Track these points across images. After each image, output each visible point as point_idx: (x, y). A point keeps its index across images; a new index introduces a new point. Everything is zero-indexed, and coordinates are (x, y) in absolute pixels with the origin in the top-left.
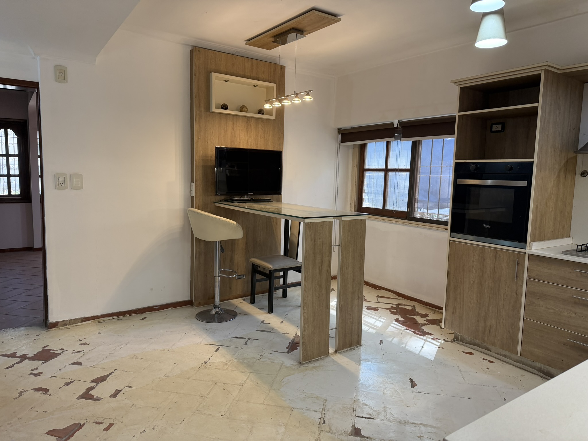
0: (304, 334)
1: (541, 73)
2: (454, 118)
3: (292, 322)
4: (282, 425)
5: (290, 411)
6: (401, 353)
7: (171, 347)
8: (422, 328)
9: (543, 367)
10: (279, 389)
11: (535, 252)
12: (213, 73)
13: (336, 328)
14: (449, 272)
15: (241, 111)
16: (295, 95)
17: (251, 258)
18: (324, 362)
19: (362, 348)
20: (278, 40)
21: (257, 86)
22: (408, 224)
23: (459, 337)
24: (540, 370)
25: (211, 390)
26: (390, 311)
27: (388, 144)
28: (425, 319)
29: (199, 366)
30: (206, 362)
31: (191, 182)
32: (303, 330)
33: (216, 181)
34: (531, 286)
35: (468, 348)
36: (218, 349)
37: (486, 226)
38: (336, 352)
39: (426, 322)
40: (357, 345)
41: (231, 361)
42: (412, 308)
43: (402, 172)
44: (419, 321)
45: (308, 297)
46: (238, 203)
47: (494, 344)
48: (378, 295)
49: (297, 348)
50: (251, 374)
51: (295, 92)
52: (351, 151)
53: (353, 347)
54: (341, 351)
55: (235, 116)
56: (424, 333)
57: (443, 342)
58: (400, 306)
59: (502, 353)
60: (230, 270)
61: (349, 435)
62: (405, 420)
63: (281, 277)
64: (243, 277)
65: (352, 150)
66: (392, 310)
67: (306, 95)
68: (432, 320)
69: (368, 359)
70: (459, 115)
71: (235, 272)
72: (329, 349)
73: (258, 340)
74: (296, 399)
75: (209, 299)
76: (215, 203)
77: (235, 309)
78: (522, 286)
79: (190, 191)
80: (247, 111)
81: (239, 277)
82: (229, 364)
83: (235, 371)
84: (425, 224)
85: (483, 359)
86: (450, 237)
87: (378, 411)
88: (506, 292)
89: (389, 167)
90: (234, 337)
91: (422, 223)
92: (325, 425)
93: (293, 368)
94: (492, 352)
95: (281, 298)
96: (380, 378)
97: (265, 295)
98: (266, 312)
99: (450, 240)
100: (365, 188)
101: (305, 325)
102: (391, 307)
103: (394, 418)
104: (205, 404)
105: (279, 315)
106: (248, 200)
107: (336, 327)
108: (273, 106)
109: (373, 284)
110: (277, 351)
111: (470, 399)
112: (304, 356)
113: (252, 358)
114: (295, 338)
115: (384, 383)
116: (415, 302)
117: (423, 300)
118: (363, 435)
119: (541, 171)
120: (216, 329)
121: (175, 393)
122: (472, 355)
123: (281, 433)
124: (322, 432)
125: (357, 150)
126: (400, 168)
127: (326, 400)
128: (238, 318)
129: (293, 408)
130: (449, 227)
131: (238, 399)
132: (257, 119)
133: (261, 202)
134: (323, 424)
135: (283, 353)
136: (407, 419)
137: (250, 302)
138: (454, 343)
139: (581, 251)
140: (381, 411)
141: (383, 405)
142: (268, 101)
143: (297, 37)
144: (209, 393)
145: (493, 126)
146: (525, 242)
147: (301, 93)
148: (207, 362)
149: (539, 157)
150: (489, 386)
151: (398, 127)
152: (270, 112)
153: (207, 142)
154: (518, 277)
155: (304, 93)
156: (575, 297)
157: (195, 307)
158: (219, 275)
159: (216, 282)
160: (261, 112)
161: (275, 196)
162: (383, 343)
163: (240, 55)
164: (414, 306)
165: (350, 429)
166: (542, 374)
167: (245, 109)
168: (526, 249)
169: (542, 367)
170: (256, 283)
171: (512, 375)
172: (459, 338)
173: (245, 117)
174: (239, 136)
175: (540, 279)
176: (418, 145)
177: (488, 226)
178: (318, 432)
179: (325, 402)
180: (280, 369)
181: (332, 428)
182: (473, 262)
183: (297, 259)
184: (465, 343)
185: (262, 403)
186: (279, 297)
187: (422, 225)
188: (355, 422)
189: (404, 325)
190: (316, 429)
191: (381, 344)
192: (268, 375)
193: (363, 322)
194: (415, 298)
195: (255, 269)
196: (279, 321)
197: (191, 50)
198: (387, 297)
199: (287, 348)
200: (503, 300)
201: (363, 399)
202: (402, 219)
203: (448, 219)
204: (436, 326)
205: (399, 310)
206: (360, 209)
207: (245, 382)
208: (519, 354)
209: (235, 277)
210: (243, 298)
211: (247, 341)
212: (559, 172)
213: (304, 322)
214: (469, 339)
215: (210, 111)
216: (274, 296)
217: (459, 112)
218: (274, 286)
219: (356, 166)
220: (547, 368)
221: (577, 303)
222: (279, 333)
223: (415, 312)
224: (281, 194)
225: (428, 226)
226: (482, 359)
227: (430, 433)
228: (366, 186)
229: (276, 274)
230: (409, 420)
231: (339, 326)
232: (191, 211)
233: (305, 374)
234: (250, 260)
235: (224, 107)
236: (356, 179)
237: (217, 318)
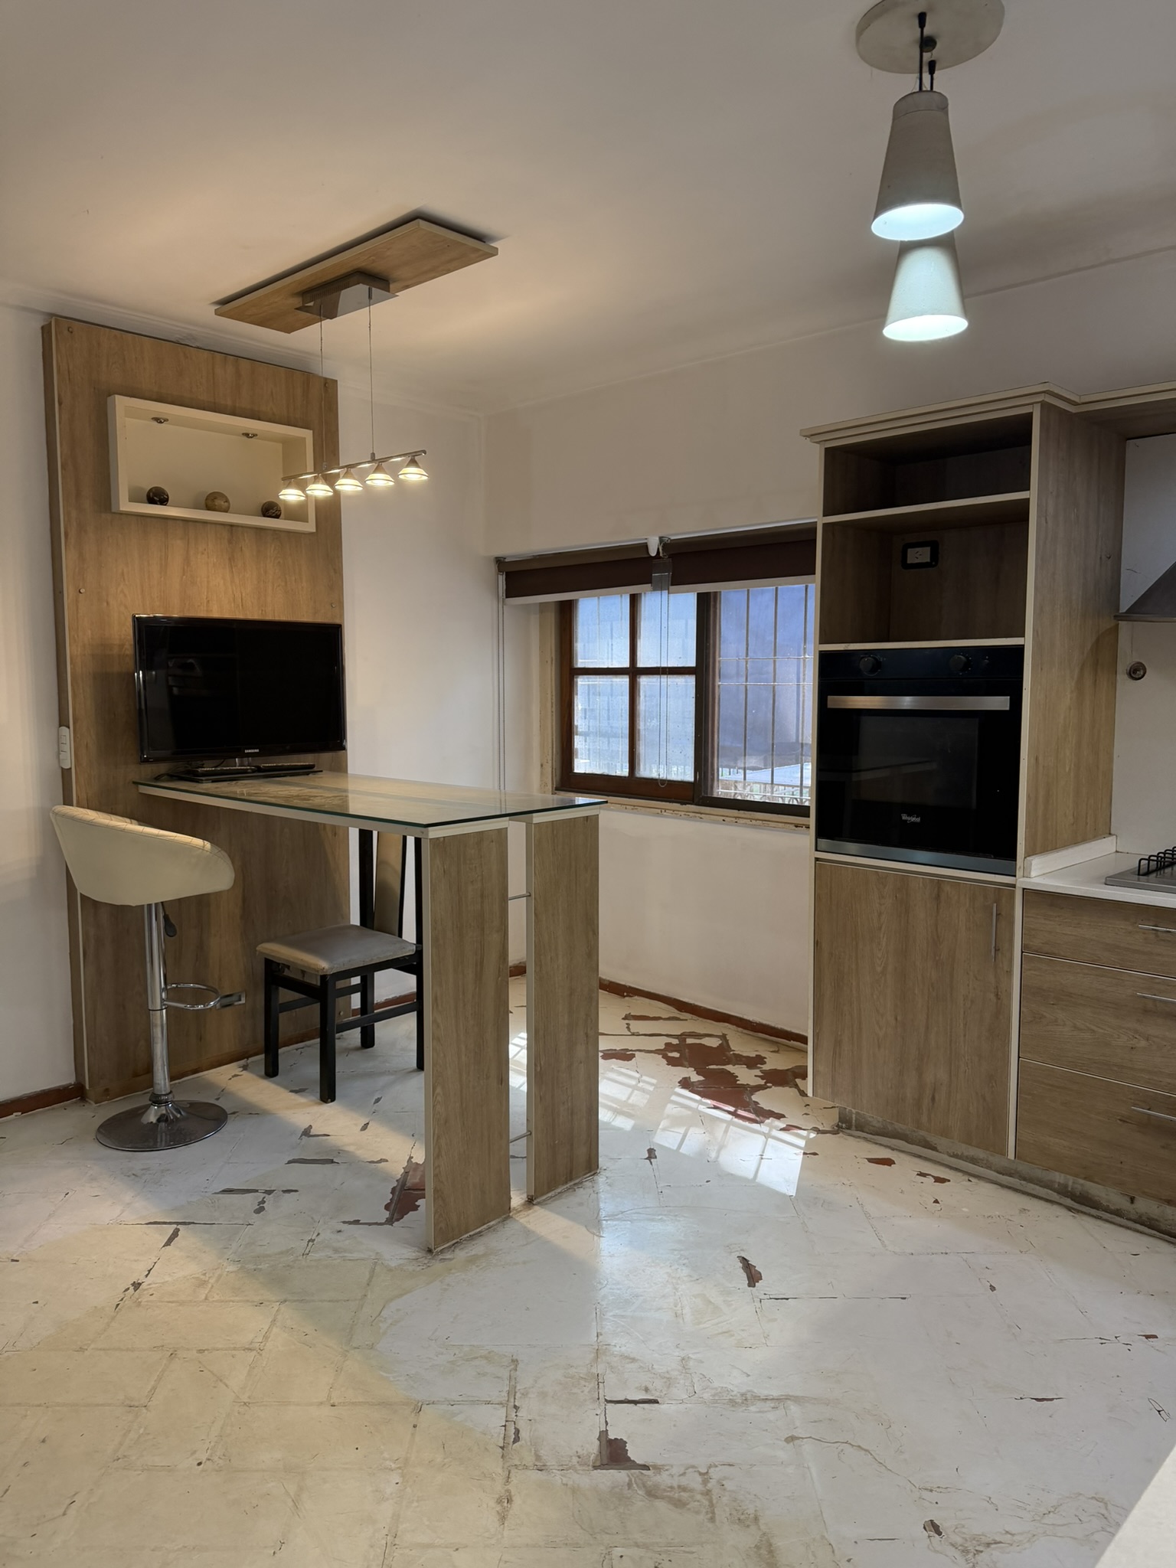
0: (439, 1166)
1: (1032, 413)
2: (811, 529)
3: (396, 1122)
4: (393, 1466)
5: (413, 1415)
6: (707, 1182)
7: (22, 1247)
8: (754, 1098)
9: (1074, 1183)
10: (372, 1347)
11: (1038, 884)
12: (116, 396)
13: (529, 1134)
14: (817, 944)
15: (209, 509)
16: (375, 465)
17: (262, 942)
18: (500, 1240)
19: (601, 1179)
20: (311, 304)
21: (254, 435)
22: (699, 815)
23: (854, 1119)
24: (1064, 1191)
25: (159, 1379)
26: (665, 1057)
27: (634, 600)
28: (758, 1072)
29: (117, 1301)
30: (137, 1286)
31: (60, 726)
32: (436, 1151)
33: (140, 709)
34: (1032, 972)
35: (877, 1146)
36: (175, 1234)
37: (909, 819)
38: (530, 1201)
39: (759, 1079)
40: (585, 1174)
41: (218, 1272)
42: (721, 1042)
43: (675, 676)
44: (742, 1081)
45: (445, 1056)
46: (214, 781)
47: (945, 1133)
48: (628, 1013)
49: (417, 1203)
50: (283, 1307)
51: (373, 455)
52: (535, 619)
53: (577, 1181)
54: (544, 1197)
55: (190, 523)
56: (763, 1114)
57: (813, 1135)
58: (689, 1041)
59: (966, 1154)
60: (197, 986)
61: (595, 1468)
62: (743, 1391)
63: (353, 989)
64: (240, 1000)
65: (538, 616)
66: (670, 1054)
67: (408, 465)
68: (775, 1072)
69: (622, 1212)
70: (824, 524)
71: (215, 991)
72: (510, 1198)
73: (296, 1191)
74: (427, 1369)
75: (136, 1075)
76: (140, 786)
77: (218, 1099)
78: (1010, 973)
79: (59, 754)
80: (229, 507)
81: (227, 1001)
82: (212, 1281)
83: (233, 1302)
84: (742, 813)
85: (921, 1174)
86: (816, 850)
87: (668, 1376)
88: (969, 992)
89: (641, 664)
90: (223, 1191)
91: (735, 813)
92: (521, 1446)
93: (411, 1268)
94: (940, 1152)
95: (357, 1049)
96: (661, 1268)
97: (308, 1047)
98: (314, 1098)
99: (817, 859)
100: (579, 721)
101: (438, 1137)
102: (666, 1044)
103: (713, 1389)
104: (142, 1431)
105: (355, 1106)
106: (245, 772)
107: (528, 1131)
108: (307, 496)
109: (611, 983)
110: (357, 1222)
111: (905, 1298)
112: (441, 1228)
113: (281, 1253)
114: (406, 1173)
115: (674, 1281)
116: (727, 1024)
117: (745, 1017)
118: (634, 1461)
119: (1042, 669)
120: (162, 1171)
121: (39, 1406)
122: (890, 1166)
123: (391, 1494)
124: (514, 1471)
125: (551, 618)
126: (670, 665)
127: (515, 1362)
128: (229, 1128)
129: (420, 1404)
130: (812, 820)
131: (249, 1397)
132: (259, 530)
133: (285, 776)
134: (514, 1442)
135: (376, 1224)
136: (749, 1389)
137: (263, 1073)
138: (841, 1134)
139: (1148, 873)
140: (676, 1373)
141: (677, 1354)
142: (292, 479)
143: (370, 297)
144: (154, 1388)
145: (909, 550)
146: (1012, 855)
147: (392, 457)
148: (140, 1284)
149: (1037, 632)
150: (946, 1253)
151: (661, 555)
152: (297, 513)
153: (108, 603)
154: (999, 950)
155: (399, 459)
156: (1144, 997)
157: (92, 1102)
158: (164, 1005)
159: (156, 1026)
160: (271, 510)
161: (326, 757)
162: (656, 1157)
163: (197, 344)
164: (724, 1037)
165: (593, 1447)
166: (1069, 1202)
167: (222, 503)
168: (1015, 876)
169: (1070, 1183)
170: (281, 1015)
171: (997, 1213)
172: (854, 1121)
173: (223, 524)
174: (208, 582)
175: (1054, 954)
176: (712, 603)
177: (913, 819)
178: (500, 1471)
179: (513, 1367)
180: (371, 1277)
181: (542, 1453)
182: (880, 914)
183: (400, 935)
184: (871, 1134)
185: (325, 1400)
186: (351, 1046)
187: (736, 818)
188: (606, 1422)
189: (703, 1095)
190: (495, 1466)
191: (652, 1160)
192: (337, 1301)
193: (601, 1100)
194: (725, 1014)
195: (275, 975)
196: (356, 1125)
197: (43, 328)
198: (651, 1016)
199: (387, 1207)
200: (964, 1013)
201: (621, 1344)
202: (682, 804)
203: (808, 799)
204: (787, 1088)
205: (687, 1050)
206: (569, 780)
207: (266, 1337)
208: (1011, 1155)
209: (215, 1006)
210: (242, 1062)
211: (262, 1197)
212: (1082, 669)
213: (436, 1132)
214: (879, 1122)
215: (113, 510)
216: (337, 1047)
217: (824, 516)
218: (337, 1021)
219: (552, 661)
220: (1082, 1185)
221: (1149, 1011)
222: (359, 1161)
223: (727, 1053)
224: (344, 748)
225: (751, 819)
226: (918, 1174)
227: (815, 1422)
228: (580, 715)
229: (341, 984)
230: (756, 1391)
231: (536, 1128)
232: (64, 816)
233: (448, 1285)
234: (257, 949)
235: (157, 497)
236: (554, 697)
237: (164, 1134)
